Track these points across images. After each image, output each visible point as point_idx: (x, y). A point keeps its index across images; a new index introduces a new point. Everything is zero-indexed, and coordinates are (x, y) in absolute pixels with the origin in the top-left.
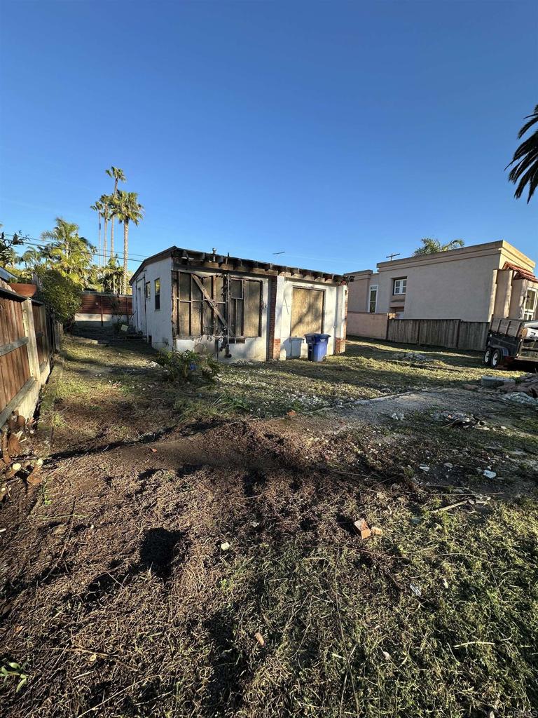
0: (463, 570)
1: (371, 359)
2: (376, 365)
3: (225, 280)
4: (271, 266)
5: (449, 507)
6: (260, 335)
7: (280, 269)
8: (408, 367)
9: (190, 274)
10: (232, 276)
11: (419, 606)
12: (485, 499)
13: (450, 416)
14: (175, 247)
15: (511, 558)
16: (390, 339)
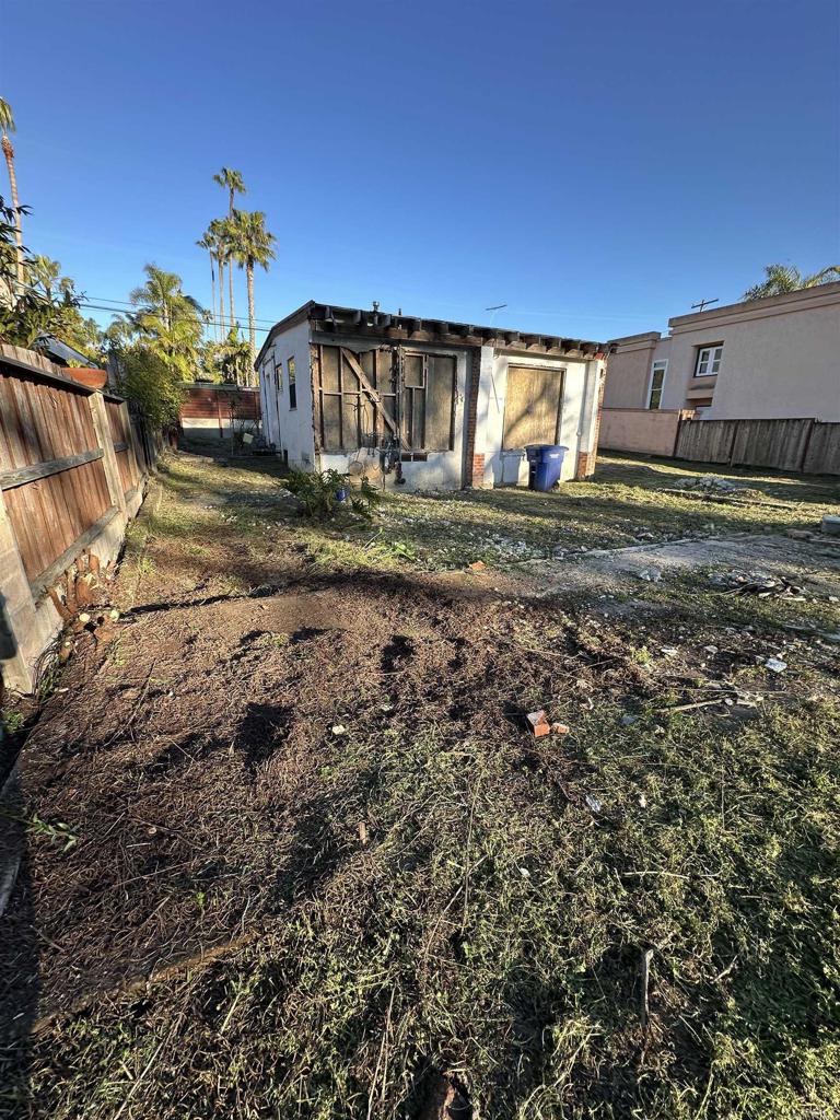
0: (678, 786)
1: (637, 488)
2: (641, 496)
3: (395, 355)
4: (471, 329)
5: (690, 707)
6: (451, 448)
7: (486, 334)
8: (699, 502)
9: (338, 348)
10: (407, 349)
11: (592, 824)
12: (752, 699)
13: (741, 578)
14: (312, 303)
15: (762, 779)
16: (679, 454)
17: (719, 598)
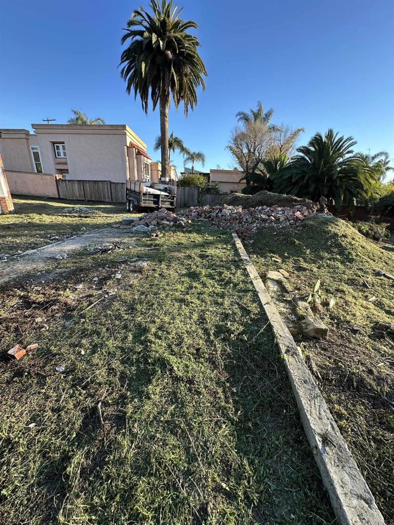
1: (44, 215)
2: (47, 219)
5: (93, 305)
8: (77, 218)
11: (62, 377)
13: (100, 248)
17: (94, 258)
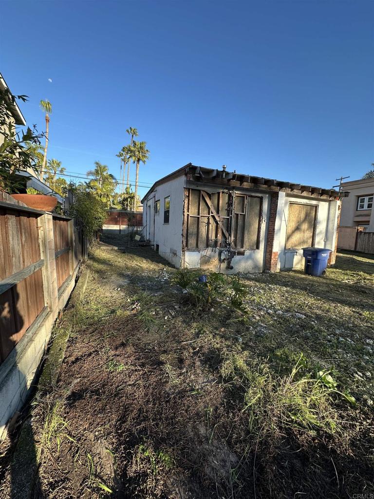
3: (230, 196)
4: (275, 182)
6: (258, 248)
7: (281, 185)
9: (199, 191)
10: (237, 192)
14: (190, 164)
16: (358, 249)
